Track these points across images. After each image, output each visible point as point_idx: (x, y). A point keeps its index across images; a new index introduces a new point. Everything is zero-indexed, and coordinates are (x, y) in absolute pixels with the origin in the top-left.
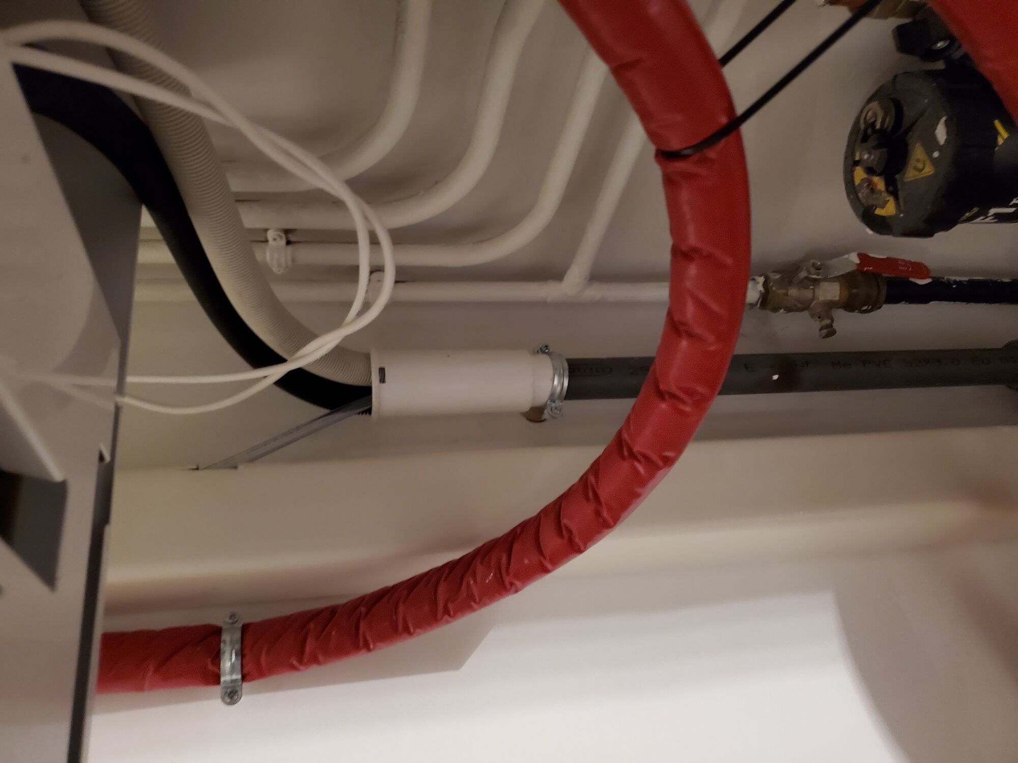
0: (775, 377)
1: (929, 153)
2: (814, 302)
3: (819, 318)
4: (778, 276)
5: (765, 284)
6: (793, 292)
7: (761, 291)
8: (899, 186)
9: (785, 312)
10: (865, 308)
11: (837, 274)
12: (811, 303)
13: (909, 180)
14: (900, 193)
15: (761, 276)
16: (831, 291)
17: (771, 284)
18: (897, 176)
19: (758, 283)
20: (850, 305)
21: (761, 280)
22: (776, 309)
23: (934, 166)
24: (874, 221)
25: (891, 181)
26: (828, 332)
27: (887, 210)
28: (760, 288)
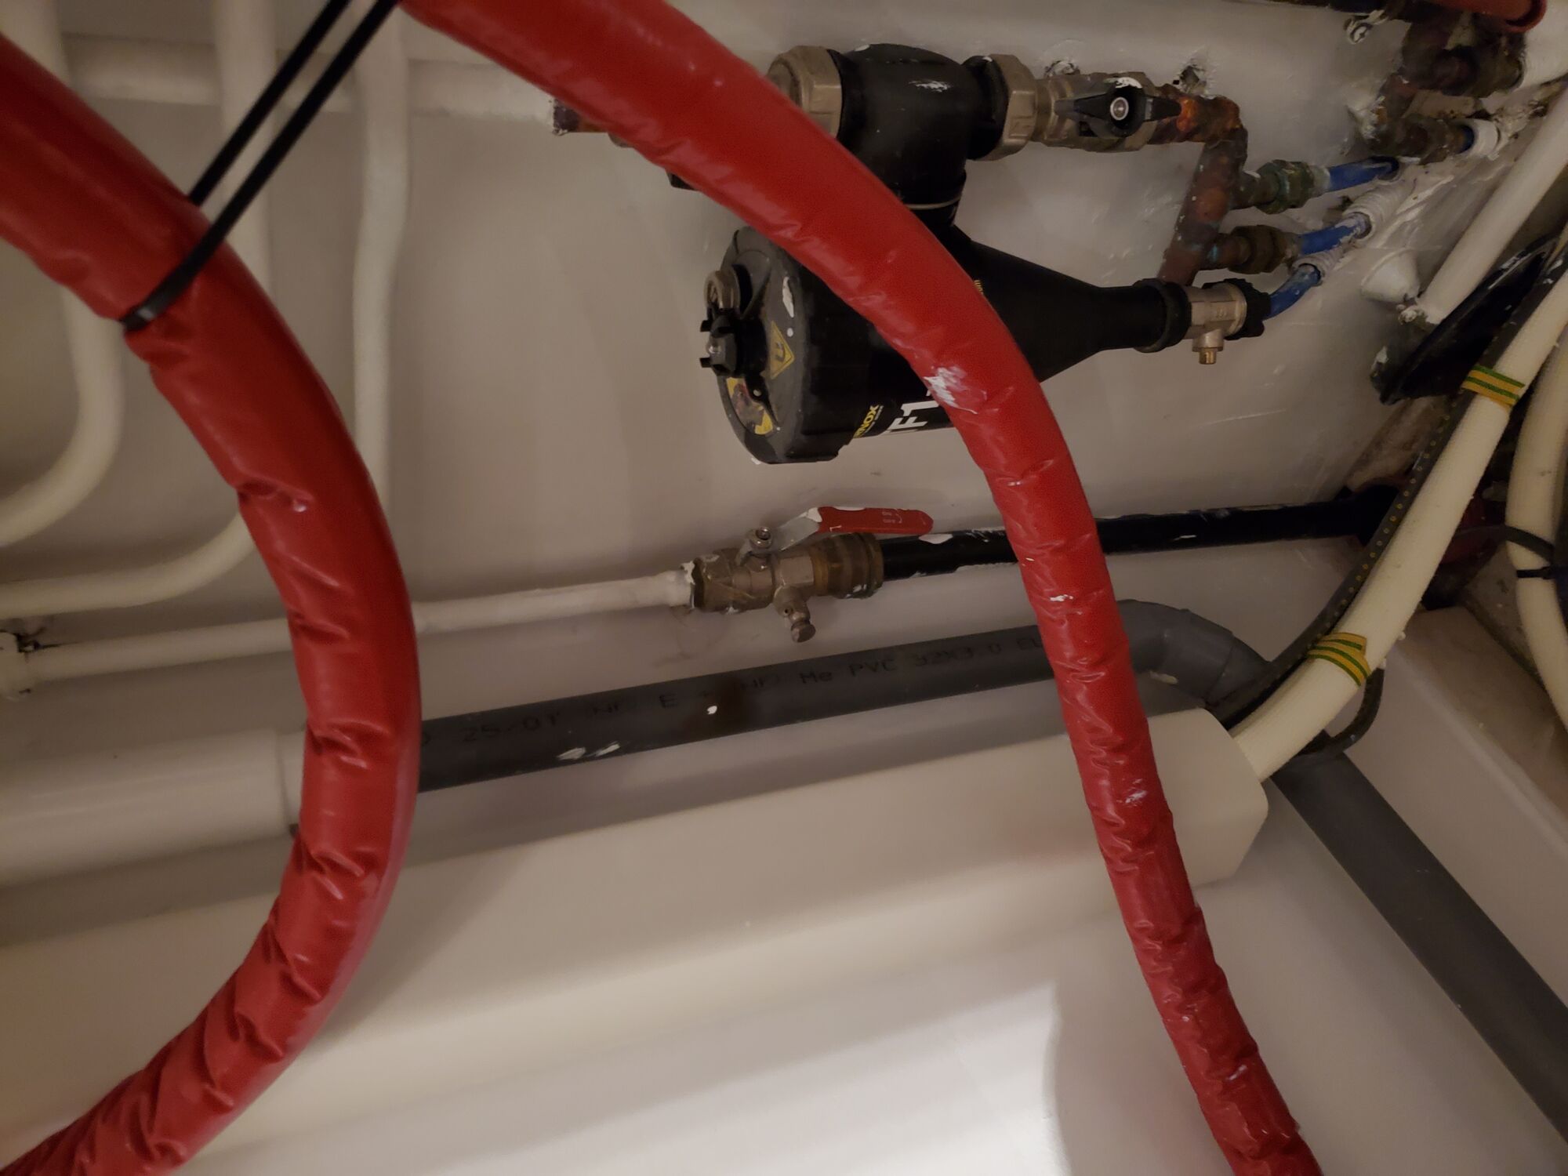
0: (712, 710)
1: (784, 332)
2: (778, 590)
3: (786, 612)
4: (715, 558)
5: (696, 574)
6: (741, 580)
7: (691, 584)
8: (768, 386)
9: (737, 611)
10: (858, 589)
11: (792, 542)
12: (774, 593)
13: (776, 375)
14: (772, 398)
15: (688, 562)
16: (801, 571)
17: (704, 571)
18: (762, 374)
19: (686, 572)
20: (836, 588)
21: (689, 567)
22: (721, 608)
23: (793, 348)
24: (758, 446)
25: (756, 382)
26: (806, 631)
27: (765, 426)
28: (689, 579)
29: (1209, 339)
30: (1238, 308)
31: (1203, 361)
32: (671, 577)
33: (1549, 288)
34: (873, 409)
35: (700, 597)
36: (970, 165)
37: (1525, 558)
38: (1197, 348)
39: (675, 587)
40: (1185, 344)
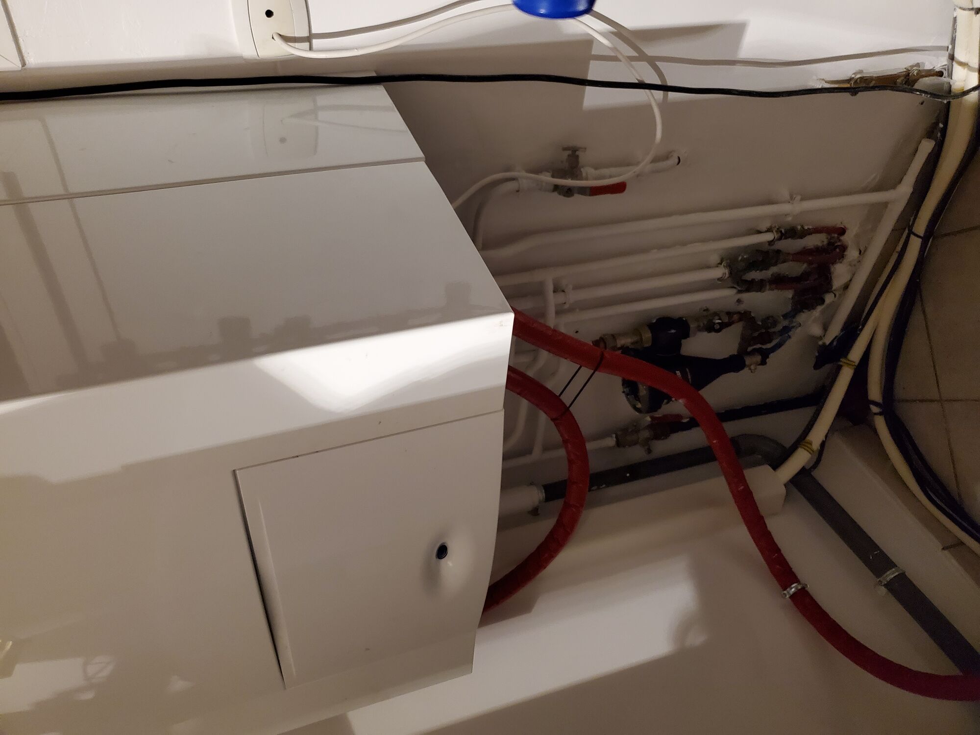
0: (628, 475)
3: (643, 446)
4: (621, 432)
5: (616, 437)
6: (629, 438)
9: (628, 447)
12: (639, 441)
13: (641, 395)
14: (640, 399)
16: (646, 434)
17: (618, 436)
18: (638, 395)
19: (613, 437)
20: (657, 437)
21: (614, 435)
22: (624, 447)
23: (646, 390)
24: (638, 410)
25: (637, 398)
26: (649, 451)
27: (639, 406)
28: (615, 439)
29: (752, 367)
30: (758, 358)
31: (752, 372)
32: (610, 439)
33: (859, 334)
34: (665, 401)
35: (619, 444)
36: (683, 341)
37: (875, 409)
38: (750, 369)
39: (611, 442)
40: (746, 370)
